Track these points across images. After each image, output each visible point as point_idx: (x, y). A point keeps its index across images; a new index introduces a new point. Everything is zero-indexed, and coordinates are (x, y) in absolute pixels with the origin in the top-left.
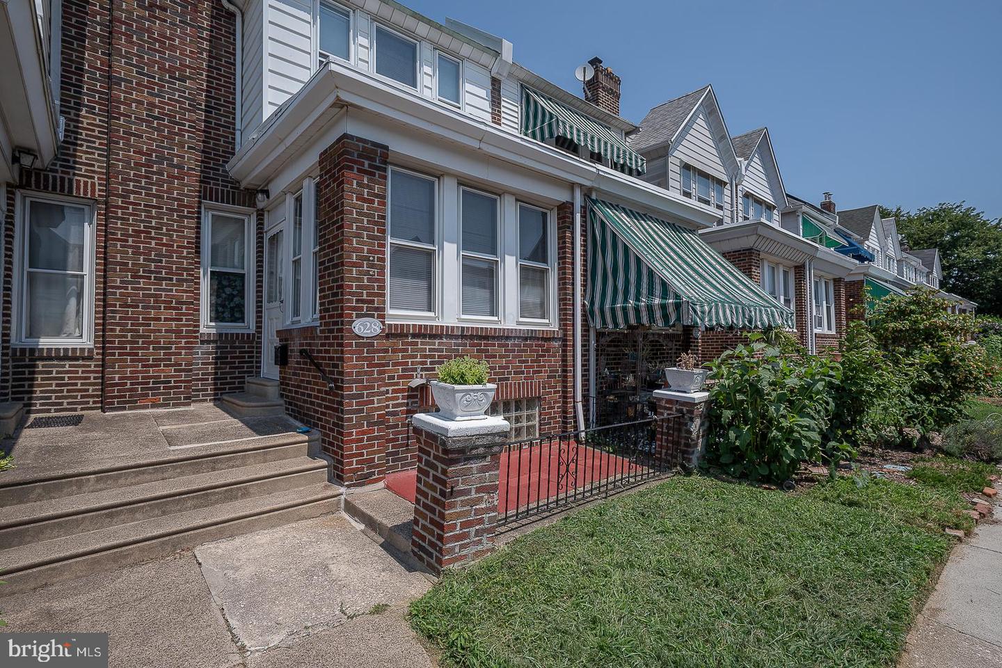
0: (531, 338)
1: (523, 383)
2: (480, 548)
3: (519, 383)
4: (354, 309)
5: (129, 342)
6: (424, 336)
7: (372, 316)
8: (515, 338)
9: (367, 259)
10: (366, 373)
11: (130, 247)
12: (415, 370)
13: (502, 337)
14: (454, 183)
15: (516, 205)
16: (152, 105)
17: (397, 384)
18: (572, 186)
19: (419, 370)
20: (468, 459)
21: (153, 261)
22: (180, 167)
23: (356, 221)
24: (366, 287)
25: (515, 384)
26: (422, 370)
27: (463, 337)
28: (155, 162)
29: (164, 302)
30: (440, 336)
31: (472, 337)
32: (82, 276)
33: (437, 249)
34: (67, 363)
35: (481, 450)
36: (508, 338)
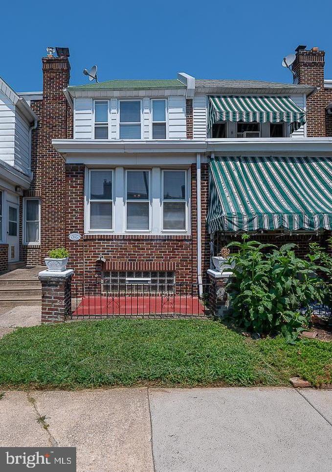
0: (168, 240)
1: (162, 263)
2: (57, 319)
3: (160, 263)
4: (69, 230)
5: (47, 243)
6: (104, 240)
7: (77, 232)
8: (157, 240)
9: (75, 210)
10: (74, 255)
11: (47, 211)
12: (99, 254)
13: (149, 240)
14: (122, 170)
15: (161, 172)
16: (53, 161)
17: (91, 260)
18: (195, 154)
19: (101, 254)
20: (50, 285)
21: (53, 215)
22: (61, 180)
23: (70, 196)
24: (74, 221)
25: (157, 263)
26: (103, 254)
27: (124, 240)
28: (54, 181)
29: (56, 229)
30: (112, 240)
31: (129, 240)
32: (38, 222)
33: (113, 201)
34: (34, 250)
35: (54, 283)
36: (152, 240)
